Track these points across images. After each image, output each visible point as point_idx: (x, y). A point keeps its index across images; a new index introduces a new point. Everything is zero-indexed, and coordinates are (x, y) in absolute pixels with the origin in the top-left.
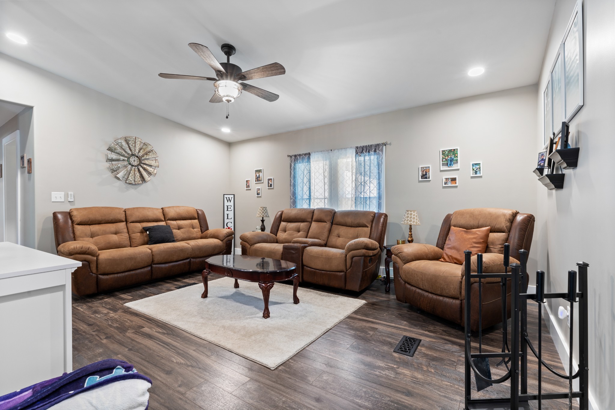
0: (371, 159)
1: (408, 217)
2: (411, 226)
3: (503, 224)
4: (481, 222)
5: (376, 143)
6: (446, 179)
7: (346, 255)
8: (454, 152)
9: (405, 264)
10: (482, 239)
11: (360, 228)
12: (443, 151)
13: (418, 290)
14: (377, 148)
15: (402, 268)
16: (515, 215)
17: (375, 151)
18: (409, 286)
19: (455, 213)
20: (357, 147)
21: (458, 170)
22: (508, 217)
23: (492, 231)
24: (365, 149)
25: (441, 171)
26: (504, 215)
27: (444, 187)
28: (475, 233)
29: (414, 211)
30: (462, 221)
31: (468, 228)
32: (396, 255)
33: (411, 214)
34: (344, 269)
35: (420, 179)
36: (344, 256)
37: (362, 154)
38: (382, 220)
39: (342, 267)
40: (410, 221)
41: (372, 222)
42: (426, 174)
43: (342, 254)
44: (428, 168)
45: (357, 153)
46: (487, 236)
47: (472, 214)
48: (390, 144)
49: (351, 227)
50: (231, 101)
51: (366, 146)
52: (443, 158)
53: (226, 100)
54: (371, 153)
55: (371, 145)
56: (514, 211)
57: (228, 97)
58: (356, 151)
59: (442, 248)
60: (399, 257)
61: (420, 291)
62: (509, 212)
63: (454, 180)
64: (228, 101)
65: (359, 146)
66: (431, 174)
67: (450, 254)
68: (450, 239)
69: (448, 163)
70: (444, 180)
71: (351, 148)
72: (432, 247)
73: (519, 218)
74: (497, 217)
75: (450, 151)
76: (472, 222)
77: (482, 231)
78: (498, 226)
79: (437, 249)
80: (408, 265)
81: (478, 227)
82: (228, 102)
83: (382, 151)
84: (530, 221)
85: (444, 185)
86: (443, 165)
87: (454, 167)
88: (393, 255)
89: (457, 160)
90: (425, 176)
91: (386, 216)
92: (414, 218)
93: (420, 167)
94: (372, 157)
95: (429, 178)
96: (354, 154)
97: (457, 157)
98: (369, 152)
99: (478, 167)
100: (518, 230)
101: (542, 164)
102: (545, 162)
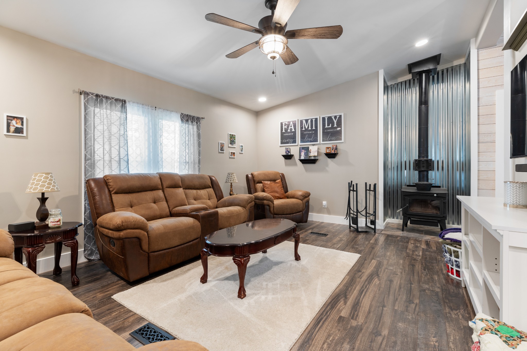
1: (229, 177)
2: (231, 183)
8: (234, 137)
9: (274, 204)
14: (198, 120)
17: (197, 123)
20: (182, 114)
24: (189, 118)
25: (229, 147)
29: (233, 173)
33: (231, 175)
41: (212, 183)
42: (222, 148)
43: (242, 208)
44: (223, 144)
52: (230, 139)
53: (271, 58)
54: (194, 123)
55: (193, 117)
57: (273, 54)
58: (181, 118)
63: (234, 154)
69: (231, 143)
70: (230, 153)
71: (178, 113)
73: (281, 175)
75: (232, 135)
85: (230, 156)
86: (230, 143)
87: (234, 146)
93: (220, 142)
95: (224, 151)
97: (235, 140)
98: (192, 122)
99: (242, 148)
101: (287, 153)
102: (289, 152)
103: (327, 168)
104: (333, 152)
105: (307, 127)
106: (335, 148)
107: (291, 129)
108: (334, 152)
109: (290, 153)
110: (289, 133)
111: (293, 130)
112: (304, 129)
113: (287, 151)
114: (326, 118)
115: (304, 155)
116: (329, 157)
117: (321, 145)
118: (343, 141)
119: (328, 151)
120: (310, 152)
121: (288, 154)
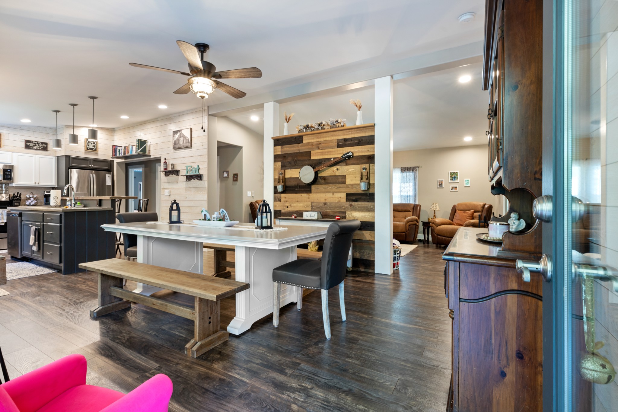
0: (410, 175)
1: (434, 206)
2: (435, 211)
3: (480, 209)
4: (470, 208)
5: (413, 166)
6: (452, 187)
7: (406, 225)
8: (456, 173)
9: (437, 226)
10: (471, 215)
11: (406, 213)
12: (450, 173)
13: (444, 238)
14: (414, 169)
15: (436, 229)
16: (485, 205)
17: (413, 170)
18: (439, 237)
19: (458, 204)
20: (402, 168)
21: (458, 183)
22: (482, 206)
23: (475, 212)
24: (407, 169)
25: (449, 183)
26: (480, 205)
27: (451, 191)
28: (468, 213)
29: (437, 203)
30: (461, 208)
31: (464, 211)
32: (432, 223)
33: (435, 205)
34: (405, 231)
35: (438, 187)
36: (405, 225)
37: (405, 172)
38: (419, 208)
39: (404, 230)
40: (435, 208)
41: (413, 209)
42: (441, 184)
43: (403, 224)
44: (442, 181)
45: (402, 171)
46: (473, 214)
47: (466, 205)
48: (421, 167)
49: (401, 212)
51: (407, 168)
52: (450, 176)
55: (410, 167)
56: (484, 203)
58: (401, 170)
59: (452, 221)
60: (434, 224)
61: (445, 238)
62: (482, 204)
63: (456, 188)
65: (403, 167)
66: (444, 184)
67: (456, 222)
68: (456, 216)
69: (453, 179)
70: (451, 188)
71: (398, 168)
72: (447, 220)
73: (486, 206)
74: (477, 206)
75: (454, 173)
76: (466, 208)
77: (471, 212)
78: (477, 210)
79: (450, 221)
80: (439, 227)
81: (469, 210)
83: (417, 171)
84: (491, 207)
85: (451, 190)
86: (451, 180)
87: (456, 181)
88: (431, 224)
89: (457, 178)
90: (440, 185)
91: (420, 206)
92: (437, 207)
93: (438, 180)
94: (411, 174)
95: (443, 186)
96: (400, 171)
97: (458, 176)
98: (409, 171)
99: (468, 181)
100: (486, 211)
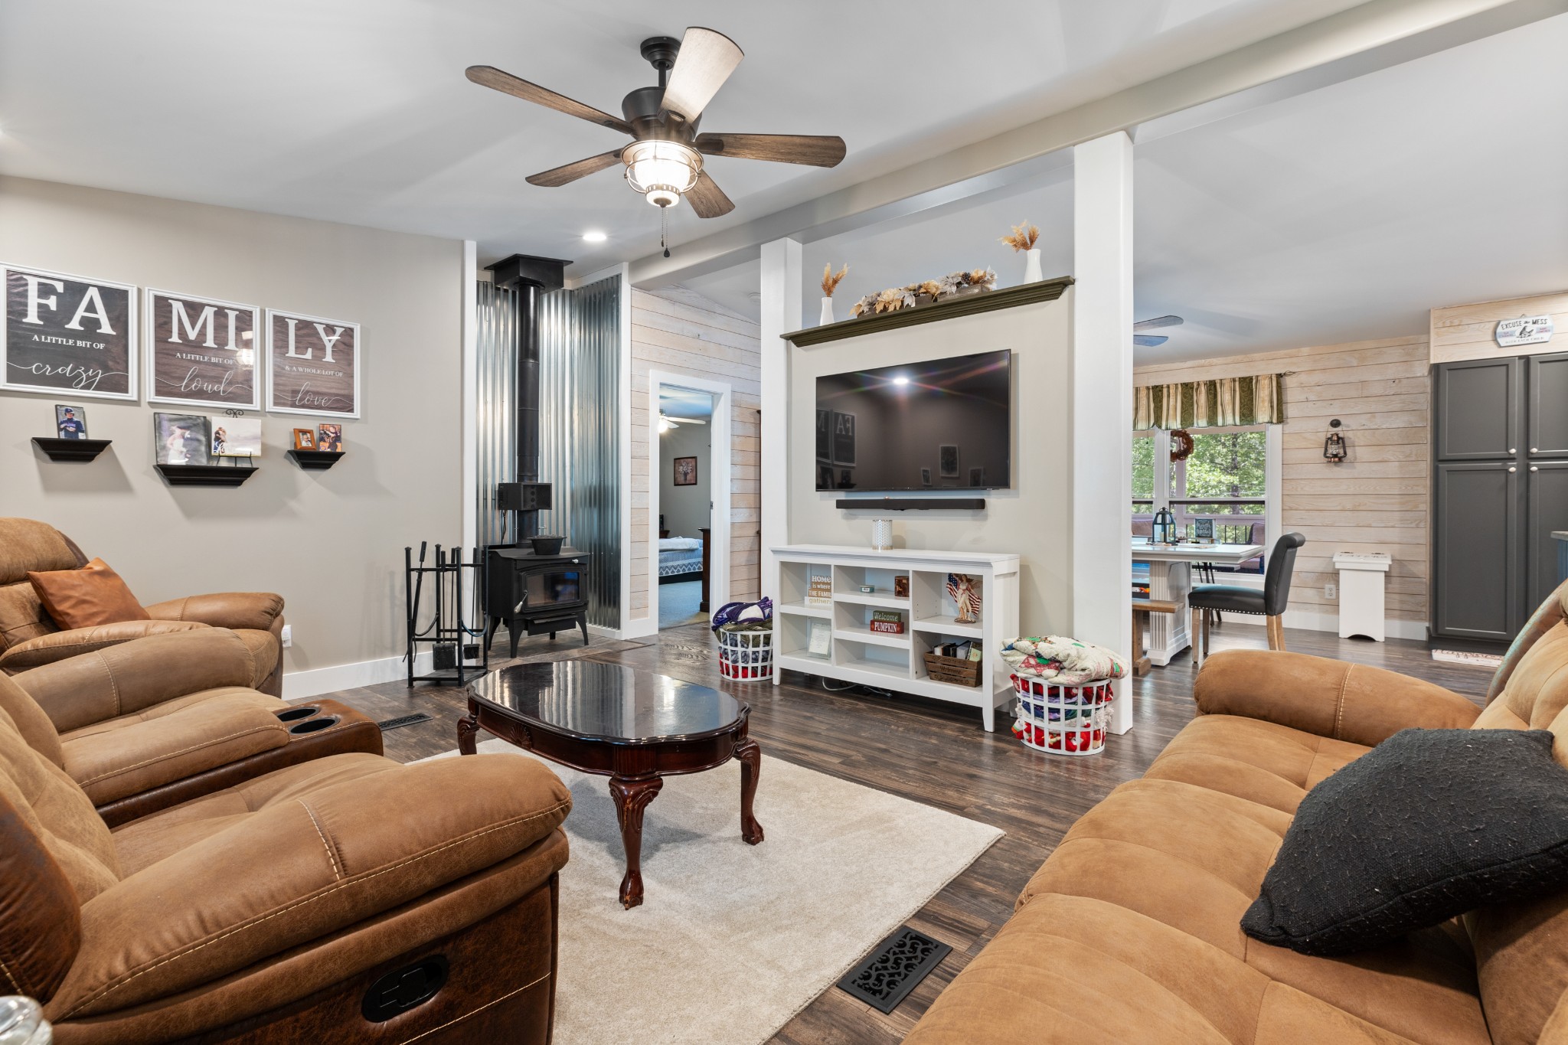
50: (668, 202)
53: (657, 201)
57: (661, 191)
64: (663, 203)
82: (663, 206)
101: (72, 429)
102: (79, 427)
103: (293, 504)
104: (324, 447)
105: (192, 335)
106: (332, 435)
107: (91, 324)
108: (329, 450)
109: (87, 435)
110: (73, 334)
111: (106, 328)
112: (175, 338)
113: (70, 420)
114: (292, 325)
115: (184, 450)
116: (305, 466)
117: (266, 416)
118: (359, 417)
119: (304, 444)
120: (217, 439)
121: (74, 438)
